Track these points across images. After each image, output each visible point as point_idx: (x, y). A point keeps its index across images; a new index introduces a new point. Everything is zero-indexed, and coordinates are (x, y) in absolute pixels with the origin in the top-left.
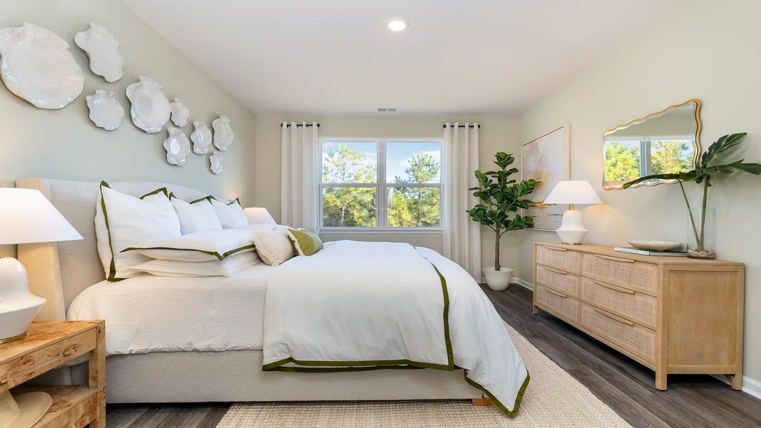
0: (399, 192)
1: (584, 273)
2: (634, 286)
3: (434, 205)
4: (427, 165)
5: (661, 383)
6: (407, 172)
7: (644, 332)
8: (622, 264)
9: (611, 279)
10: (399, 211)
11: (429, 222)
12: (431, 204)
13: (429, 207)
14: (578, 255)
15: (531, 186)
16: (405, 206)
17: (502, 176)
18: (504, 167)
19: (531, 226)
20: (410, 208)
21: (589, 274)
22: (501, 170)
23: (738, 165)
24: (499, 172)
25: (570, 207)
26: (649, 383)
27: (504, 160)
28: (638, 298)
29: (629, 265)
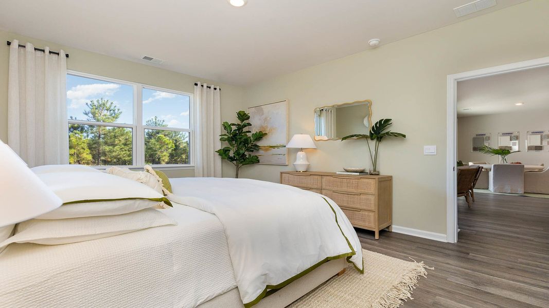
0: (77, 132)
1: (324, 187)
2: (359, 191)
3: (116, 145)
4: (107, 110)
5: (377, 236)
6: (86, 114)
7: (367, 213)
8: (352, 180)
9: (345, 189)
10: (78, 150)
11: (109, 160)
12: (112, 145)
13: (111, 147)
14: (319, 178)
15: (260, 136)
16: (85, 146)
17: (240, 128)
18: (242, 121)
19: (258, 161)
20: (90, 147)
21: (328, 187)
22: (240, 124)
23: (387, 133)
24: (238, 125)
25: (301, 150)
26: (372, 238)
27: (243, 116)
28: (362, 196)
29: (357, 180)
